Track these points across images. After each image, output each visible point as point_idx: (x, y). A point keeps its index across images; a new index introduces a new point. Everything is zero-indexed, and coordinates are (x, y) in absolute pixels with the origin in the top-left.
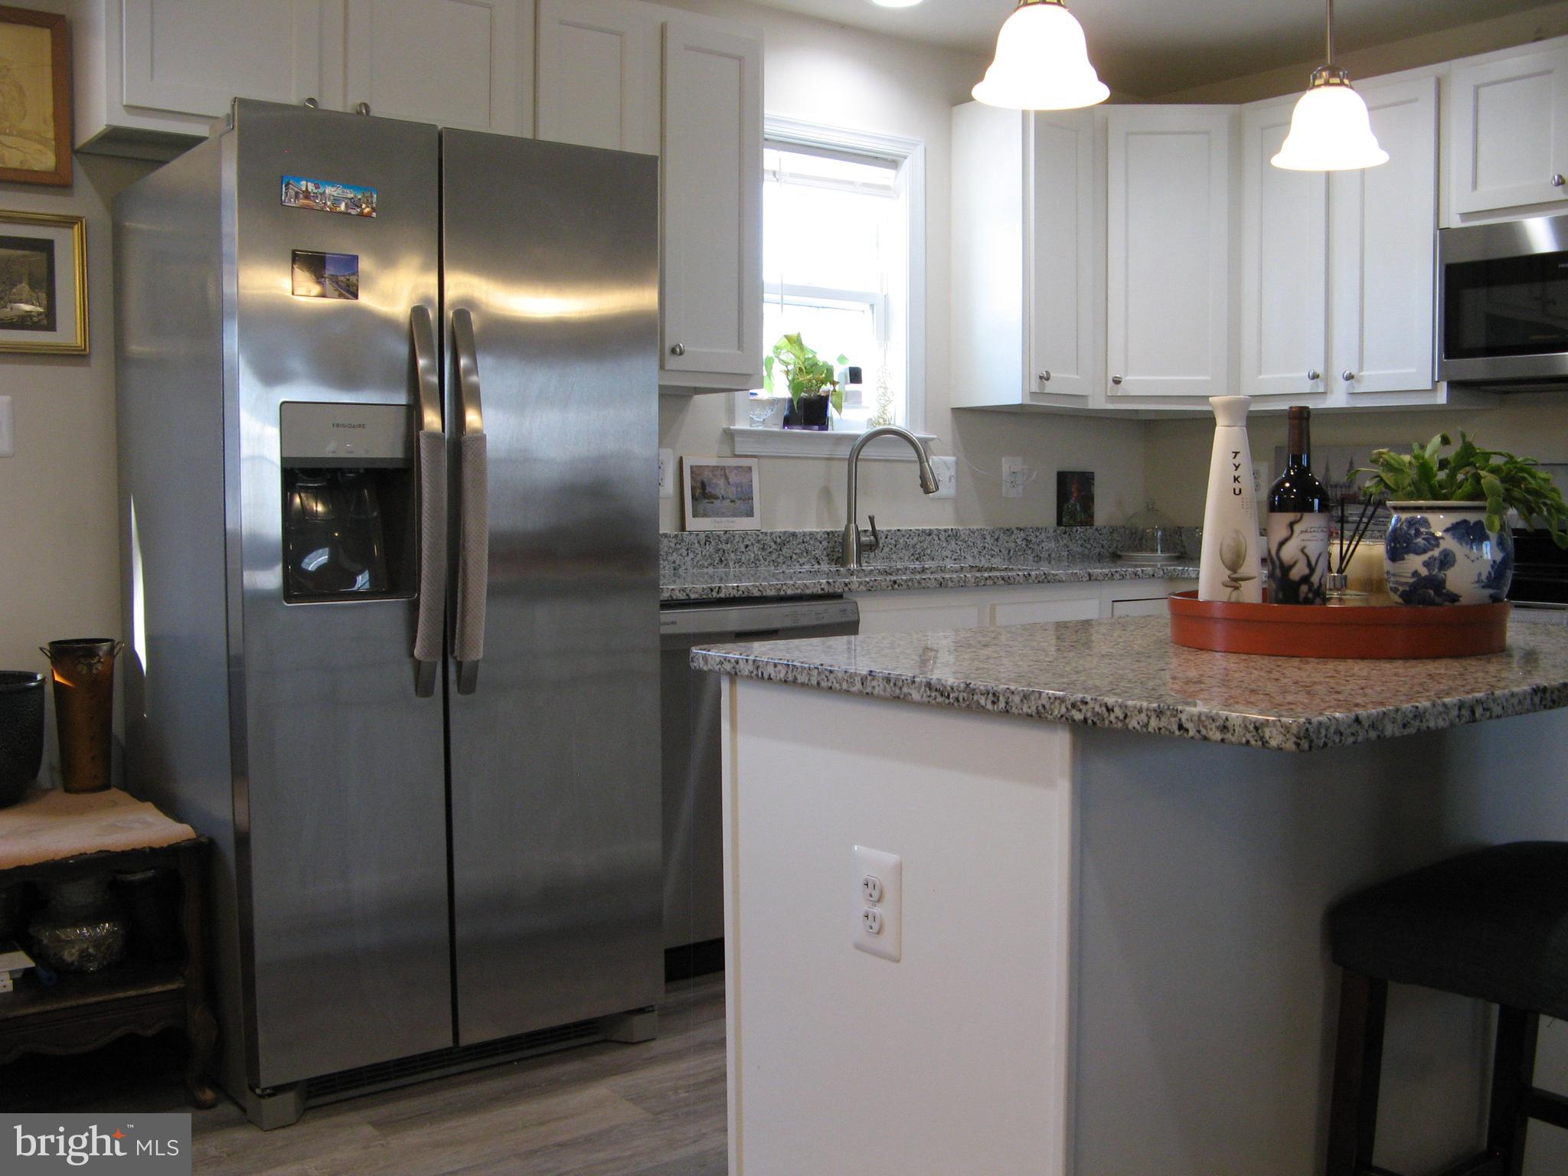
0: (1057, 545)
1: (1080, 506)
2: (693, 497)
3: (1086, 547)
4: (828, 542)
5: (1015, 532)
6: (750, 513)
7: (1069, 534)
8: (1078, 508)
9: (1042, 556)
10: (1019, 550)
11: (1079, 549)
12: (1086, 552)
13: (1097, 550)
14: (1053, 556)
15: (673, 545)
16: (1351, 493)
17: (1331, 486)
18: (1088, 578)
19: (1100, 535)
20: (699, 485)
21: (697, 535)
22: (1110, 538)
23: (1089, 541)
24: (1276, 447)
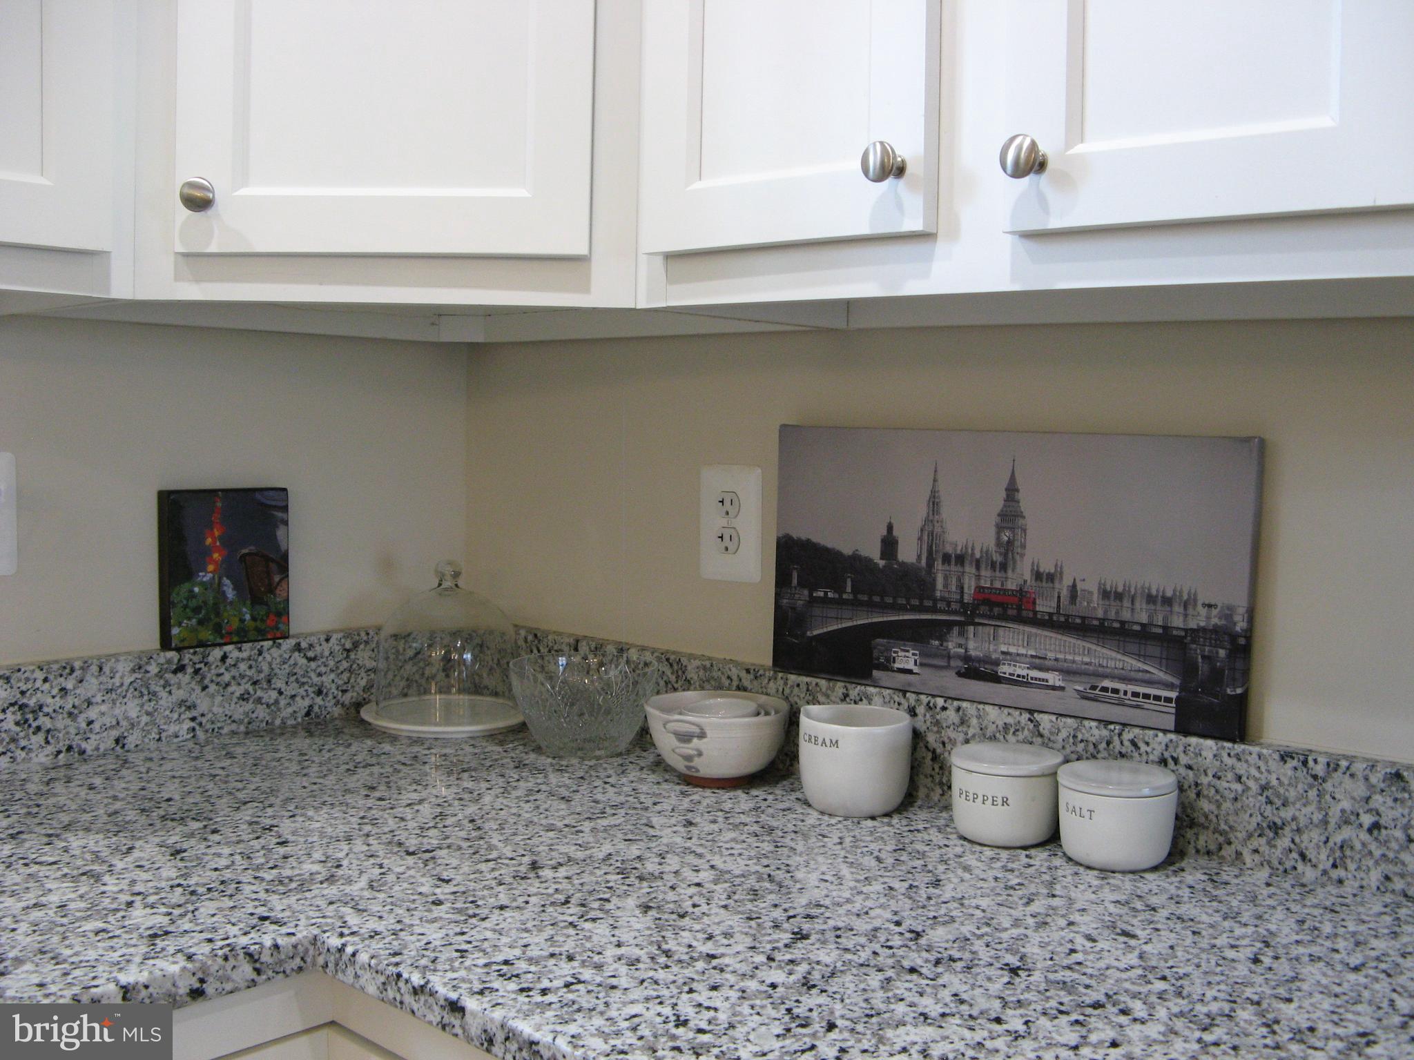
0: (149, 707)
1: (236, 587)
3: (259, 701)
7: (197, 671)
8: (230, 593)
9: (89, 747)
11: (239, 711)
12: (262, 712)
13: (302, 704)
14: (132, 740)
16: (1011, 585)
17: (946, 558)
19: (310, 660)
22: (345, 665)
23: (269, 681)
24: (784, 427)
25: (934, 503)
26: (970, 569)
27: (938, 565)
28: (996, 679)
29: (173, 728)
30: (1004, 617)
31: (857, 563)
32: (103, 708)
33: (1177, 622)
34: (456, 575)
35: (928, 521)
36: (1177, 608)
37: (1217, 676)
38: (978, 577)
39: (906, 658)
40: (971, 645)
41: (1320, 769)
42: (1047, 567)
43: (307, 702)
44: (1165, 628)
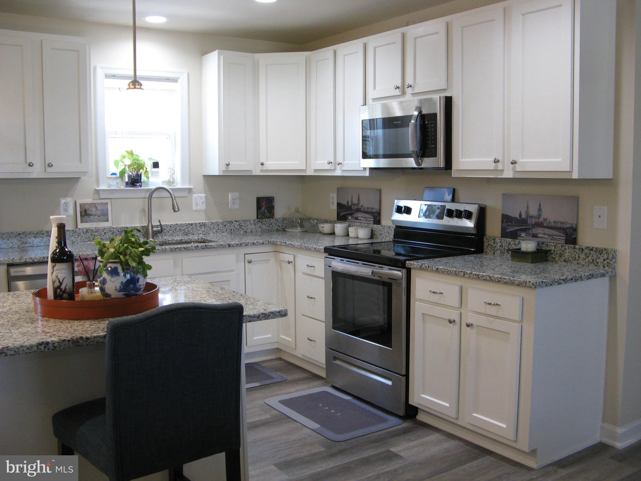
0: (255, 227)
2: (81, 216)
4: (143, 230)
5: (234, 222)
6: (107, 220)
8: (266, 211)
9: (248, 232)
10: (236, 229)
11: (267, 228)
12: (270, 229)
13: (276, 228)
14: (253, 231)
15: (71, 234)
16: (359, 207)
18: (228, 246)
19: (277, 221)
20: (84, 211)
21: (82, 230)
22: (283, 222)
23: (271, 224)
24: (338, 188)
25: (352, 197)
26: (355, 206)
27: (352, 205)
28: (358, 219)
29: (258, 230)
30: (358, 211)
31: (344, 206)
32: (250, 226)
34: (298, 209)
35: (351, 200)
36: (373, 209)
39: (350, 218)
40: (356, 215)
42: (362, 205)
43: (277, 228)
44: (372, 212)
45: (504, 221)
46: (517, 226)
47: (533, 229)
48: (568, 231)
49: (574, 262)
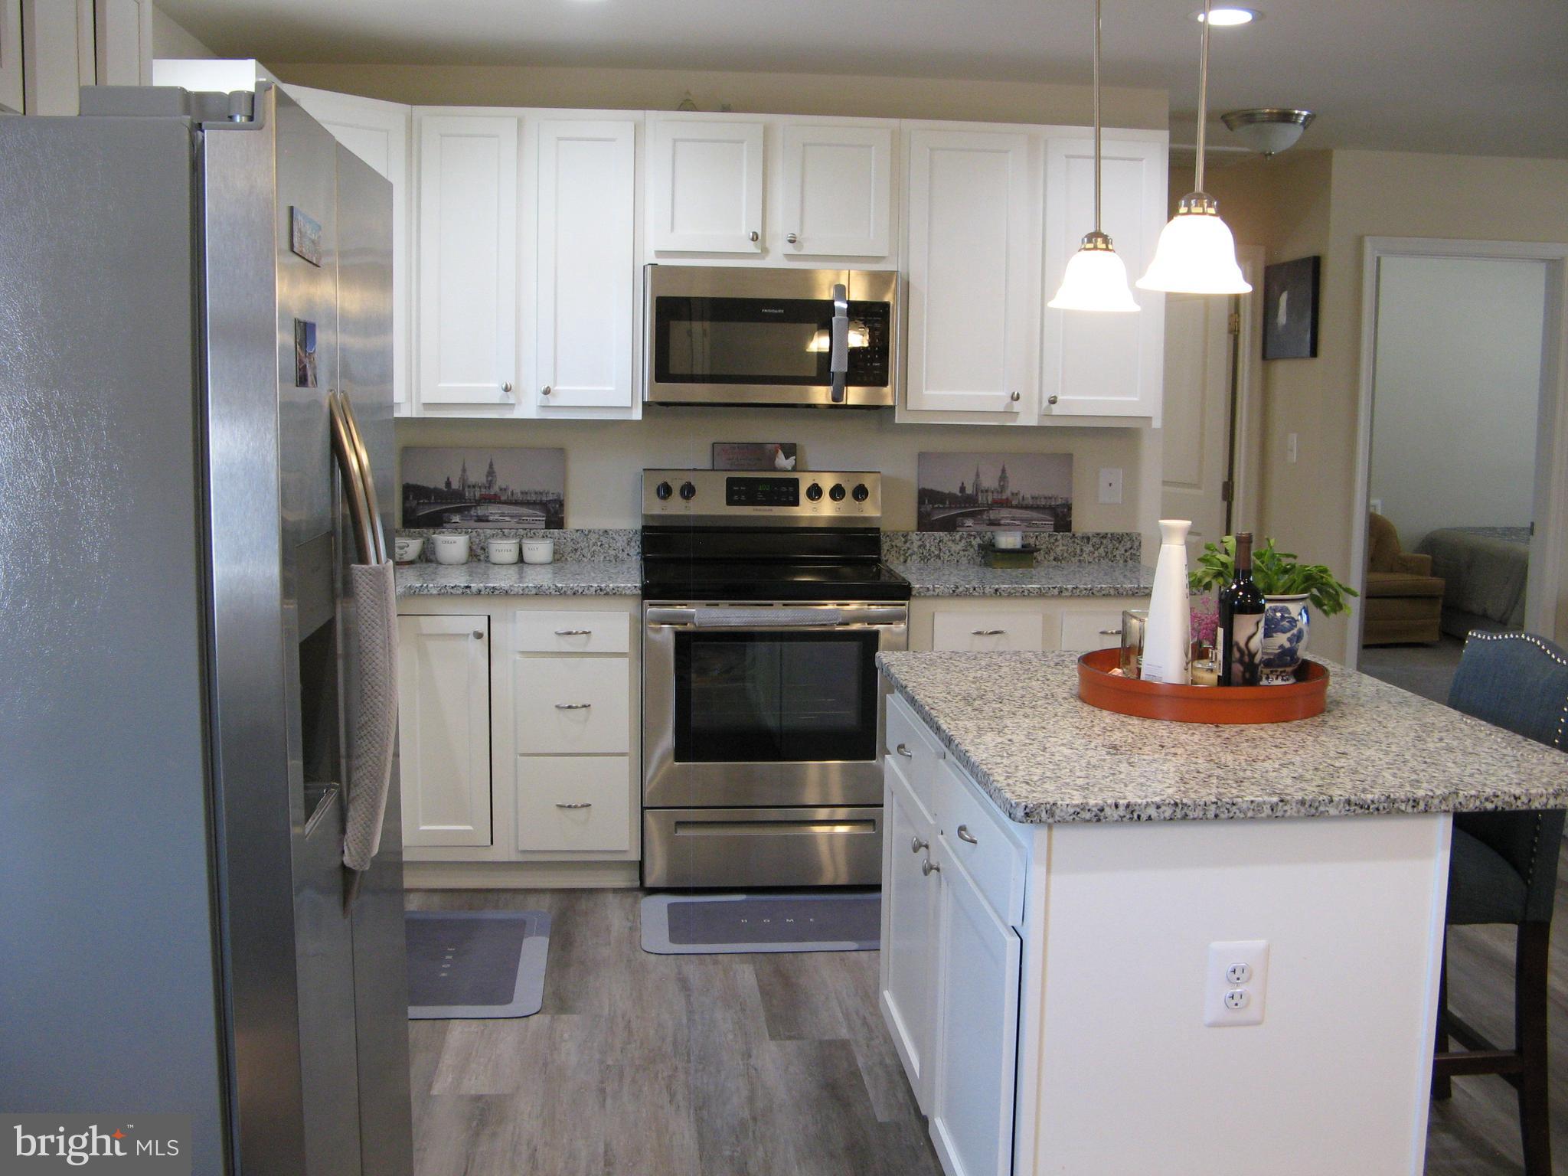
16: (492, 493)
25: (464, 470)
26: (477, 489)
27: (466, 489)
28: (488, 521)
30: (490, 502)
31: (436, 490)
33: (544, 499)
35: (462, 476)
36: (544, 495)
37: (556, 513)
38: (480, 491)
39: (456, 518)
40: (479, 512)
41: (586, 533)
42: (504, 486)
44: (541, 501)
45: (927, 501)
46: (956, 508)
47: (991, 511)
48: (1059, 510)
49: (1073, 559)
